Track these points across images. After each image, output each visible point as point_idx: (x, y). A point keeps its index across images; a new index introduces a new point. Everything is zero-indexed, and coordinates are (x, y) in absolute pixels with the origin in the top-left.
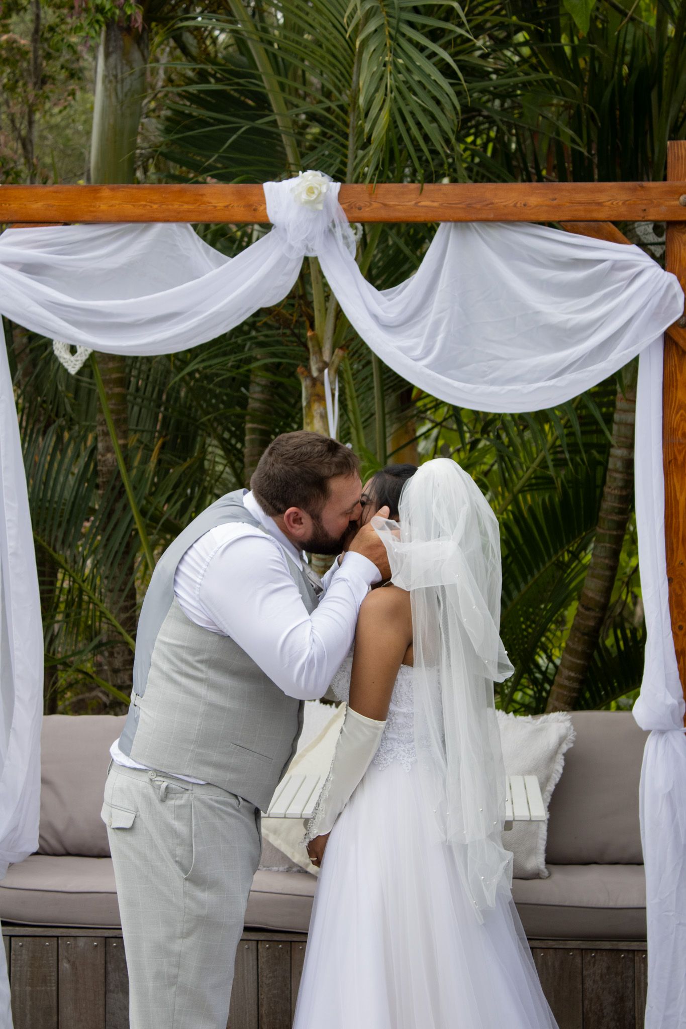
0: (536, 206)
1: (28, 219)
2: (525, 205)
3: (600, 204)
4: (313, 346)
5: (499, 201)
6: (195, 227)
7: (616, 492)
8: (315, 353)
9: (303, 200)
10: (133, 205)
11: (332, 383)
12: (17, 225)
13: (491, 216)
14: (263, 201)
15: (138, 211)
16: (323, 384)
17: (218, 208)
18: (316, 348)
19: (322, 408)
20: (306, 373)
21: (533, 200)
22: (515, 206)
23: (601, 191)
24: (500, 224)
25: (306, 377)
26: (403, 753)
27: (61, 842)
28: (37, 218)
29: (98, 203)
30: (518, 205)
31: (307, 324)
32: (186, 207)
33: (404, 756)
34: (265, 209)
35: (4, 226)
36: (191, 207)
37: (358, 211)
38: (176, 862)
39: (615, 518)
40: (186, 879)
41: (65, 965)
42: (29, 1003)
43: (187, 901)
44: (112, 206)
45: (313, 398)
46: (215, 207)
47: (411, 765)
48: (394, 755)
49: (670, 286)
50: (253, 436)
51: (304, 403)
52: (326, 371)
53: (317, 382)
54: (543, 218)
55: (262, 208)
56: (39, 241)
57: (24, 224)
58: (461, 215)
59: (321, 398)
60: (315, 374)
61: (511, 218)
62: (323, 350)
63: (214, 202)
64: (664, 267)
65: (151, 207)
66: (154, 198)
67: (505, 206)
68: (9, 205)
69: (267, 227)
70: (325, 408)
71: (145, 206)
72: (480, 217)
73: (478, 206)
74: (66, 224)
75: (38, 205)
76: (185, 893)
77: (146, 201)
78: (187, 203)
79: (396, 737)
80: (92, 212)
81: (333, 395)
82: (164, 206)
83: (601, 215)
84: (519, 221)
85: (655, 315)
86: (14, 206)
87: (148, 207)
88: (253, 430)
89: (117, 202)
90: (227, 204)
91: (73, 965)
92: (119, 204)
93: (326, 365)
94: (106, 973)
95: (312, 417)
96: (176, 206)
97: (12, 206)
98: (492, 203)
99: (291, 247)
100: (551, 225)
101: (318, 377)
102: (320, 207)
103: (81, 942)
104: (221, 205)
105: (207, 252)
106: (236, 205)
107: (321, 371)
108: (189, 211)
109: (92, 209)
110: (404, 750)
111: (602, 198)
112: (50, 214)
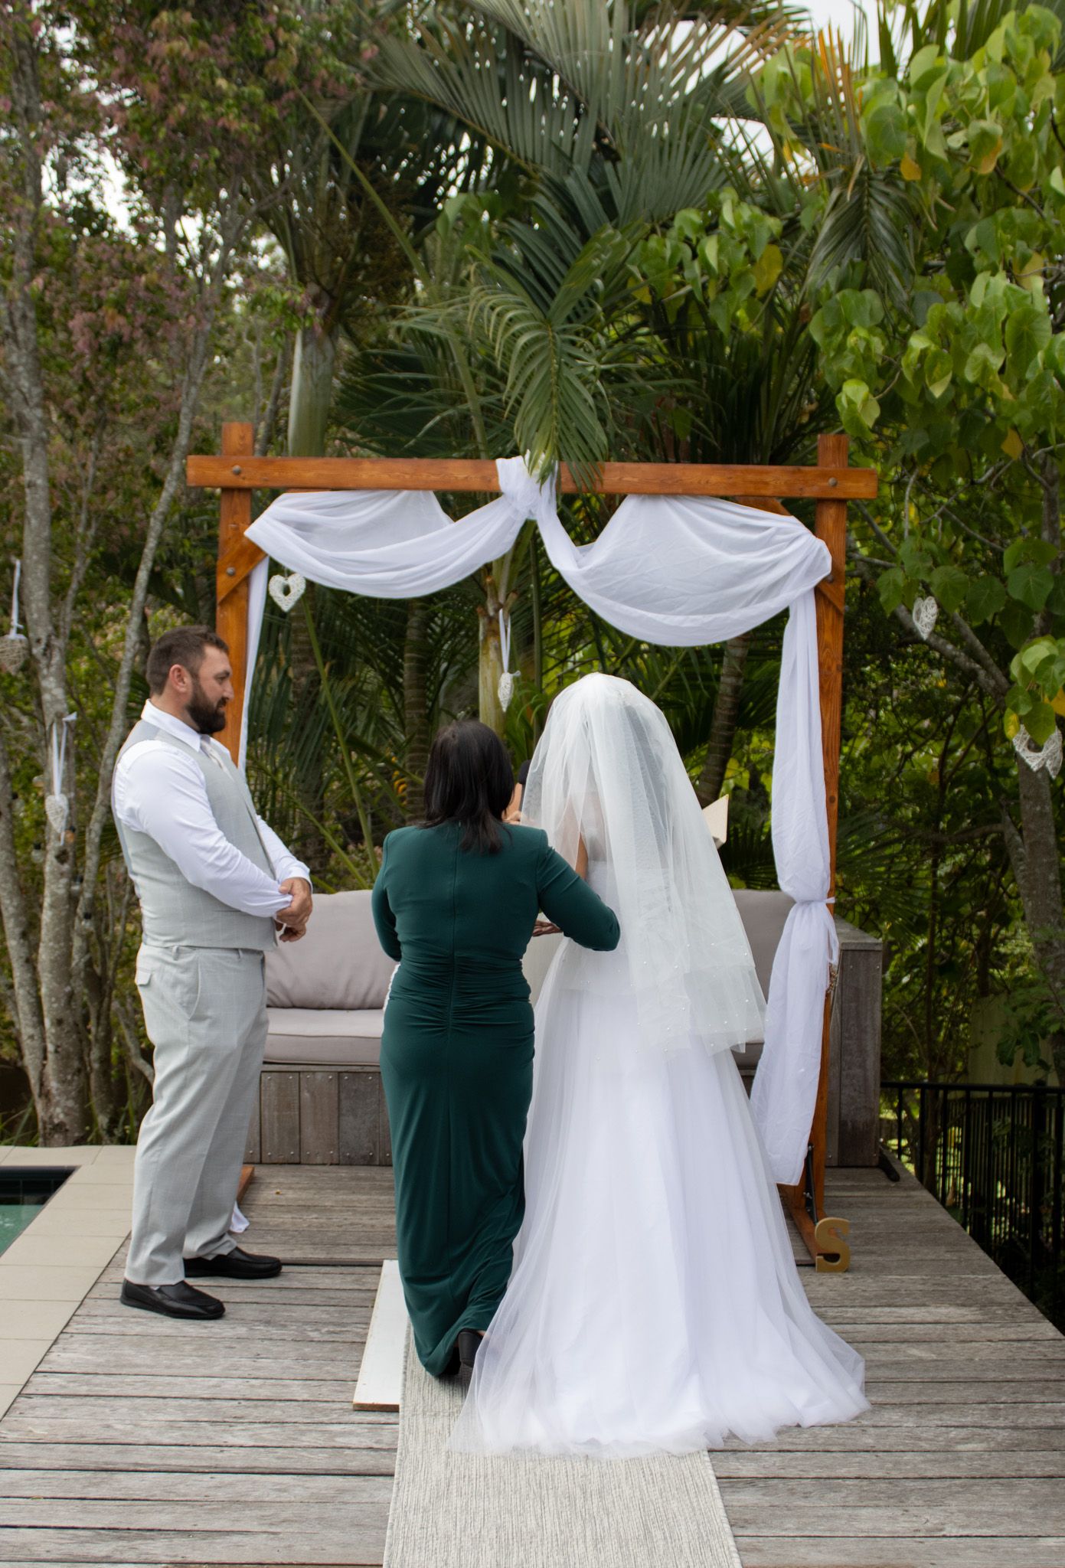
0: (716, 484)
1: (302, 485)
2: (707, 482)
3: (767, 483)
4: (491, 591)
5: (687, 478)
7: (726, 712)
8: (492, 596)
11: (505, 621)
12: (293, 490)
13: (679, 491)
14: (495, 474)
15: (393, 480)
16: (498, 622)
17: (457, 479)
18: (493, 592)
19: (497, 641)
20: (484, 614)
21: (714, 479)
22: (700, 483)
23: (767, 473)
24: (687, 496)
27: (288, 996)
28: (310, 485)
29: (359, 473)
30: (702, 482)
31: (486, 572)
32: (432, 477)
34: (497, 480)
36: (436, 477)
38: (184, 1007)
39: (725, 733)
40: (190, 1019)
41: (306, 1095)
42: (276, 1125)
43: (191, 1037)
44: (371, 476)
45: (490, 633)
46: (455, 478)
49: (820, 550)
51: (481, 637)
52: (501, 611)
53: (493, 621)
54: (722, 493)
55: (495, 480)
56: (313, 504)
57: (299, 490)
58: (656, 489)
59: (496, 633)
60: (491, 613)
61: (695, 492)
62: (499, 594)
63: (455, 474)
64: (814, 533)
65: (402, 477)
67: (692, 483)
68: (287, 473)
69: (496, 495)
70: (500, 641)
71: (398, 476)
72: (669, 491)
73: (670, 482)
74: (333, 490)
75: (311, 474)
76: (190, 1032)
77: (398, 472)
78: (434, 475)
80: (355, 480)
81: (506, 631)
83: (768, 492)
84: (702, 494)
85: (809, 572)
86: (290, 475)
88: (411, 659)
90: (465, 476)
91: (313, 1095)
92: (377, 474)
93: (501, 606)
94: (339, 1100)
95: (488, 649)
96: (424, 476)
98: (681, 480)
99: (516, 511)
100: (726, 498)
101: (494, 616)
103: (319, 1076)
104: (461, 476)
106: (472, 477)
107: (497, 611)
108: (433, 481)
111: (769, 479)
112: (321, 482)
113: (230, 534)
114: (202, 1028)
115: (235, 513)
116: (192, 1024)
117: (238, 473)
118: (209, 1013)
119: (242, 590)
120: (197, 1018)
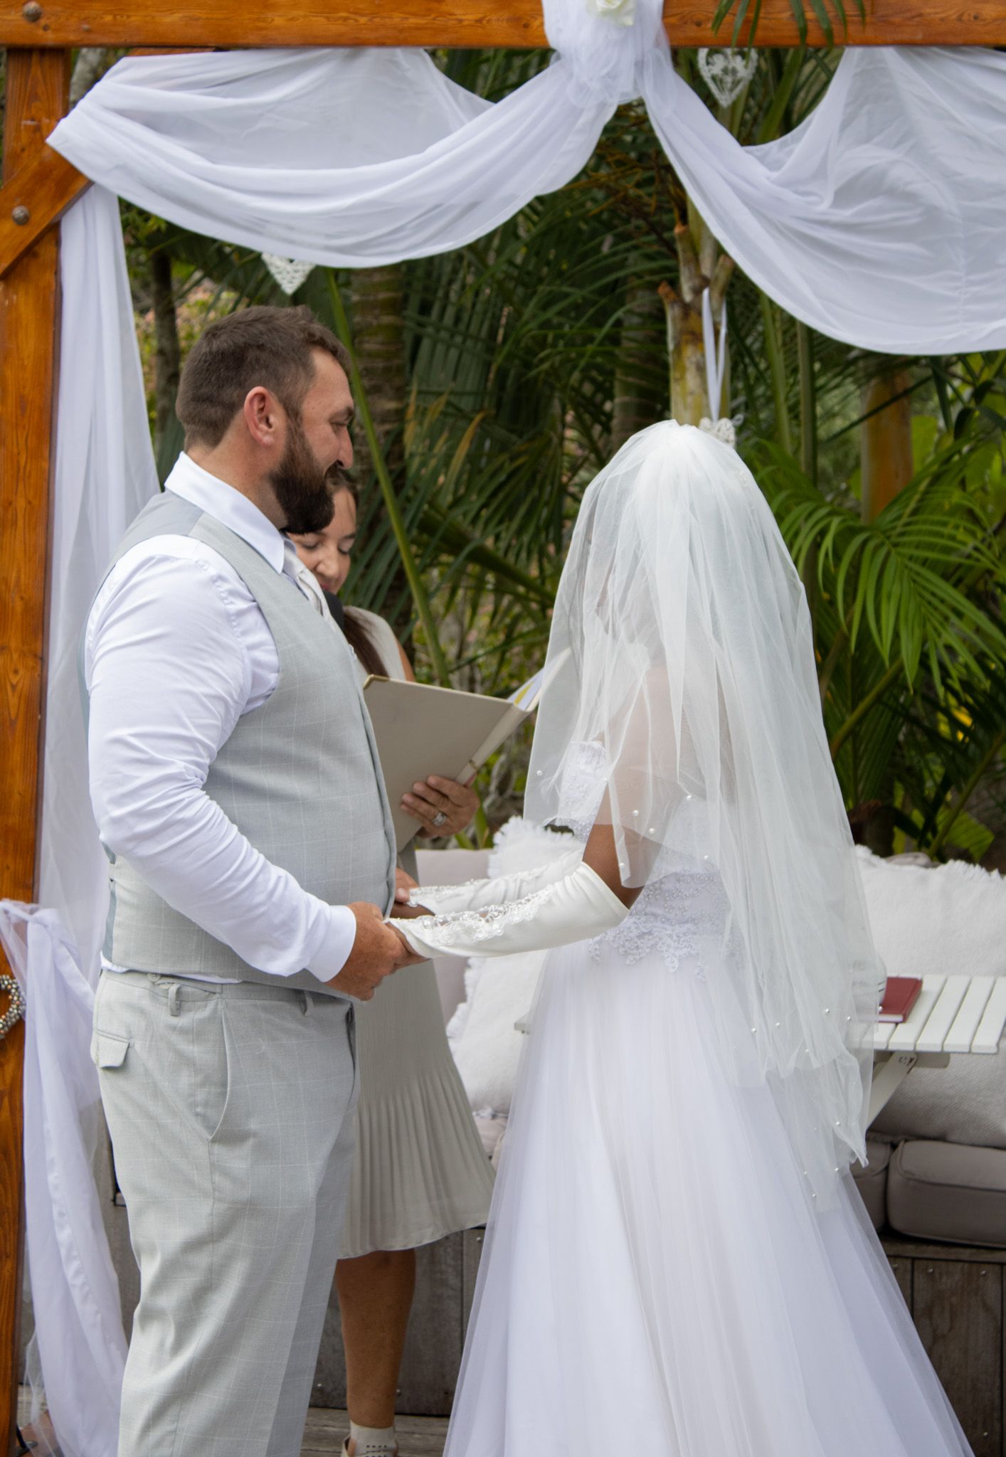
0: (996, 20)
1: (157, 40)
2: (976, 18)
4: (684, 251)
5: (932, 10)
6: (433, 54)
8: (687, 262)
9: (600, 10)
10: (328, 18)
11: (715, 313)
12: (140, 50)
13: (919, 37)
14: (538, 11)
15: (335, 28)
16: (700, 314)
17: (466, 23)
18: (690, 255)
19: (699, 356)
20: (672, 296)
21: (990, 10)
22: (960, 19)
24: (935, 49)
25: (674, 302)
26: (669, 941)
28: (173, 39)
29: (270, 15)
30: (965, 18)
31: (676, 214)
32: (413, 21)
33: (669, 946)
34: (542, 24)
35: (121, 52)
36: (422, 21)
37: (695, 27)
38: (197, 1115)
40: (213, 1141)
43: (217, 1178)
44: (292, 19)
45: (685, 337)
46: (461, 21)
47: (680, 960)
48: (652, 942)
50: (627, 399)
51: (671, 346)
52: (706, 293)
53: (689, 311)
55: (537, 23)
56: (179, 77)
57: (152, 50)
59: (697, 338)
60: (688, 297)
61: (951, 39)
62: (701, 257)
63: (459, 12)
65: (356, 21)
66: (361, 6)
67: (942, 20)
68: (128, 17)
70: (703, 355)
71: (345, 19)
72: (899, 37)
73: (897, 19)
74: (219, 49)
75: (175, 18)
76: (212, 1165)
77: (348, 12)
78: (415, 15)
79: (659, 911)
80: (261, 29)
81: (717, 333)
82: (377, 20)
84: (965, 44)
86: (136, 19)
87: (352, 21)
89: (301, 13)
90: (479, 16)
92: (305, 16)
93: (706, 282)
95: (683, 370)
97: (133, 19)
98: (920, 15)
101: (692, 302)
102: (629, 21)
104: (470, 17)
105: (454, 95)
106: (494, 17)
107: (697, 292)
108: (418, 28)
109: (261, 24)
110: (670, 936)
112: (194, 33)
113: (25, 139)
114: (238, 1160)
115: (34, 96)
116: (217, 1148)
117: (35, 17)
118: (253, 1125)
119: (45, 251)
120: (228, 1136)
